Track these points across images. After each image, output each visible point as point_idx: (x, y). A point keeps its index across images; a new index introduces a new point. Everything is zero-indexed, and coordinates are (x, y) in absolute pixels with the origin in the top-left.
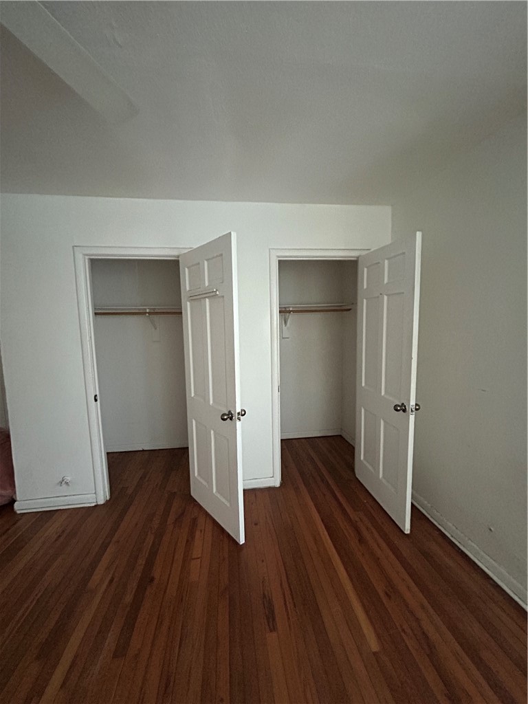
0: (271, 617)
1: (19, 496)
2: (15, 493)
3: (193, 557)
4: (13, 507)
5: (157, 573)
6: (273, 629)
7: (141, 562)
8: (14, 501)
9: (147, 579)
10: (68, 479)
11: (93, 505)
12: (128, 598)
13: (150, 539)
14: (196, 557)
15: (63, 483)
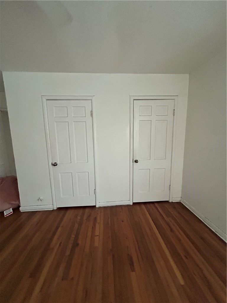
0: (132, 264)
1: (21, 204)
2: (20, 203)
3: (96, 235)
4: (19, 209)
5: (80, 242)
6: (133, 270)
7: (73, 236)
8: (19, 207)
9: (76, 245)
10: (41, 198)
11: (52, 209)
12: (68, 253)
13: (76, 226)
14: (97, 235)
15: (40, 200)
